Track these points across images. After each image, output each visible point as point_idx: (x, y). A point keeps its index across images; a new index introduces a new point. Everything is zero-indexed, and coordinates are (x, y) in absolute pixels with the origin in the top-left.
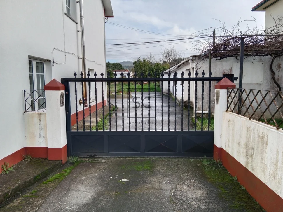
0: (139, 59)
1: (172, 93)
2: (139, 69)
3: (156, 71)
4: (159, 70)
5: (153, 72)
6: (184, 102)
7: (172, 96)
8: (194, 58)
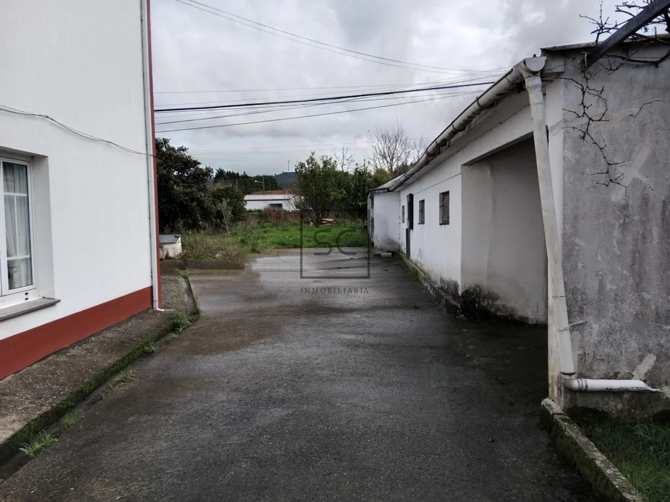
0: (312, 159)
1: (405, 251)
2: (310, 184)
3: (357, 189)
4: (364, 186)
5: (349, 193)
6: (460, 293)
7: (405, 259)
8: (557, 66)
